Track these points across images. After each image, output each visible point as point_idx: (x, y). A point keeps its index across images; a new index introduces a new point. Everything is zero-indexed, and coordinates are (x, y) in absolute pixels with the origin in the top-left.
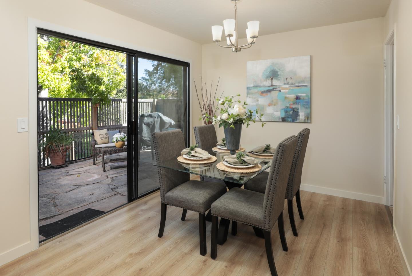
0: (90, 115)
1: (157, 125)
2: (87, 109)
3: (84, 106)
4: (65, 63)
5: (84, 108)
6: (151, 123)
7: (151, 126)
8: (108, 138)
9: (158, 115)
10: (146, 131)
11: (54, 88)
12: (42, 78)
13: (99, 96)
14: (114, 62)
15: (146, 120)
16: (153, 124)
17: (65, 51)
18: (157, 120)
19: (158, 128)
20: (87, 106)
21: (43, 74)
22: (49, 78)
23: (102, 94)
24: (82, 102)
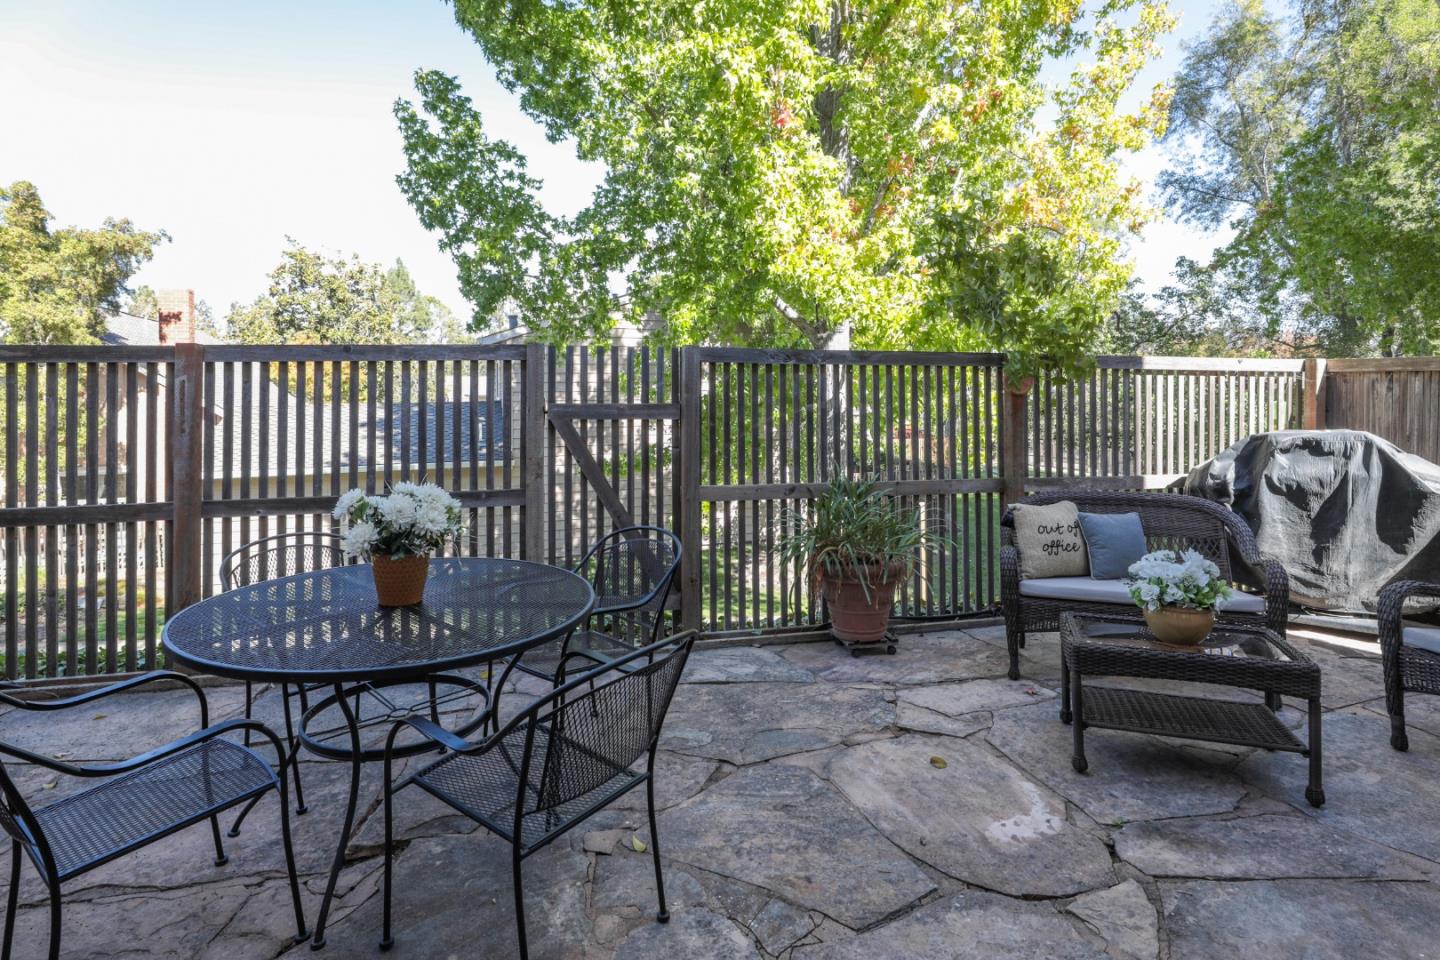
0: (994, 424)
1: (1360, 500)
2: (982, 400)
3: (969, 385)
4: (901, 236)
5: (969, 394)
6: (1316, 487)
7: (1316, 506)
8: (1082, 549)
9: (1368, 446)
10: (1280, 527)
11: (866, 317)
12: (824, 283)
13: (1039, 342)
14: (1079, 215)
15: (1283, 468)
16: (1327, 493)
17: (902, 194)
18: (1363, 473)
19: (1368, 520)
20: (982, 388)
21: (828, 267)
22: (846, 283)
23: (1052, 333)
24: (958, 369)
